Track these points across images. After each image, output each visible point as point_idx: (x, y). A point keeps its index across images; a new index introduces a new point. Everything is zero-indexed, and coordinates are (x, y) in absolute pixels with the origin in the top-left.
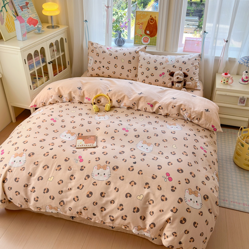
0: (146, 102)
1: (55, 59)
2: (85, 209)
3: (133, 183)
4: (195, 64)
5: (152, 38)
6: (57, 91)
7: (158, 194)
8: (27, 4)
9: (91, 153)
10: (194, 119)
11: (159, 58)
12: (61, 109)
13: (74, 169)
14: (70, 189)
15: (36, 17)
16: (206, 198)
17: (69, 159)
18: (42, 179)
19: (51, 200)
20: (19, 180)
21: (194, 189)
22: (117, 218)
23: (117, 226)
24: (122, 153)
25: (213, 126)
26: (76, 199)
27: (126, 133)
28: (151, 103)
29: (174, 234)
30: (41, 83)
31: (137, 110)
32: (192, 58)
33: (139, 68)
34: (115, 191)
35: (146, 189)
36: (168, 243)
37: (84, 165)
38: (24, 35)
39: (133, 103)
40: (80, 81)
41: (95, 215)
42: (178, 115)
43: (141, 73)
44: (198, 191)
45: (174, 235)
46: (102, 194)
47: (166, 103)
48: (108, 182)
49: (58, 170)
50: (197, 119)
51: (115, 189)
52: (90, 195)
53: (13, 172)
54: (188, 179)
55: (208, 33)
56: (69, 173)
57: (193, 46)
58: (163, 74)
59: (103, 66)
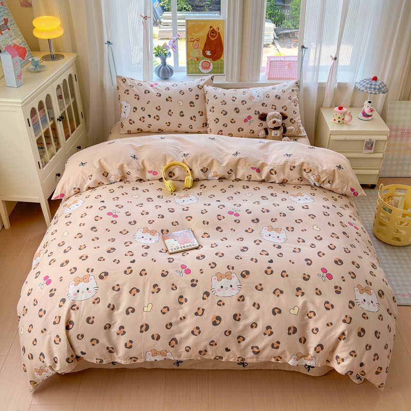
0: (249, 165)
1: (65, 112)
2: (212, 345)
3: (278, 292)
4: (293, 98)
6: (97, 166)
7: (319, 300)
8: (6, 21)
9: (198, 258)
10: (325, 183)
11: (239, 94)
12: (114, 195)
13: (181, 286)
14: (183, 318)
15: (22, 43)
16: (381, 294)
17: (167, 272)
18: (133, 311)
19: (155, 340)
20: (94, 320)
21: (364, 285)
22: (264, 348)
23: (264, 359)
24: (244, 249)
25: (352, 190)
26: (196, 332)
27: (236, 218)
28: (257, 167)
29: (353, 354)
31: (235, 180)
32: (288, 89)
33: (209, 113)
34: (254, 309)
35: (300, 296)
36: (345, 369)
37: (195, 278)
38: (19, 77)
39: (228, 170)
40: (130, 145)
41: (230, 350)
42: (300, 180)
43: (215, 120)
44: (369, 286)
45: (352, 355)
46: (235, 316)
47: (280, 164)
48: (241, 297)
49: (155, 293)
50: (329, 182)
51: (254, 305)
52: (217, 321)
53: (81, 308)
54: (352, 272)
55: (307, 48)
56: (175, 294)
57: (282, 70)
58: (250, 117)
59: (149, 115)
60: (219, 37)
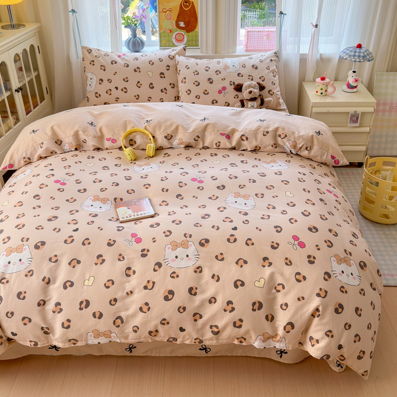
0: (217, 131)
1: (25, 84)
2: (164, 324)
3: (241, 262)
4: (271, 68)
5: (190, 33)
6: (50, 133)
7: (289, 271)
9: (152, 226)
10: (302, 150)
11: (213, 64)
12: (66, 163)
13: (130, 256)
14: (129, 293)
16: (363, 266)
17: (115, 241)
18: (72, 285)
19: (97, 319)
20: (26, 295)
21: (342, 255)
22: (225, 327)
23: (225, 341)
24: (206, 216)
25: (333, 157)
26: (145, 308)
27: (200, 185)
28: (226, 133)
29: (329, 334)
30: (7, 128)
31: (203, 148)
32: (266, 59)
33: (181, 85)
34: (214, 281)
35: (267, 267)
36: (320, 352)
37: (146, 248)
39: (195, 137)
40: (89, 112)
41: (184, 330)
42: (274, 146)
43: (187, 92)
44: (349, 256)
45: (328, 336)
46: (190, 290)
47: (253, 129)
48: (198, 268)
49: (99, 264)
50: (306, 148)
51: (213, 277)
52: (169, 295)
53: (11, 282)
54: (329, 241)
55: (286, 14)
56: (122, 265)
57: (260, 41)
58: (224, 88)
59: (115, 88)
60: (193, 8)
